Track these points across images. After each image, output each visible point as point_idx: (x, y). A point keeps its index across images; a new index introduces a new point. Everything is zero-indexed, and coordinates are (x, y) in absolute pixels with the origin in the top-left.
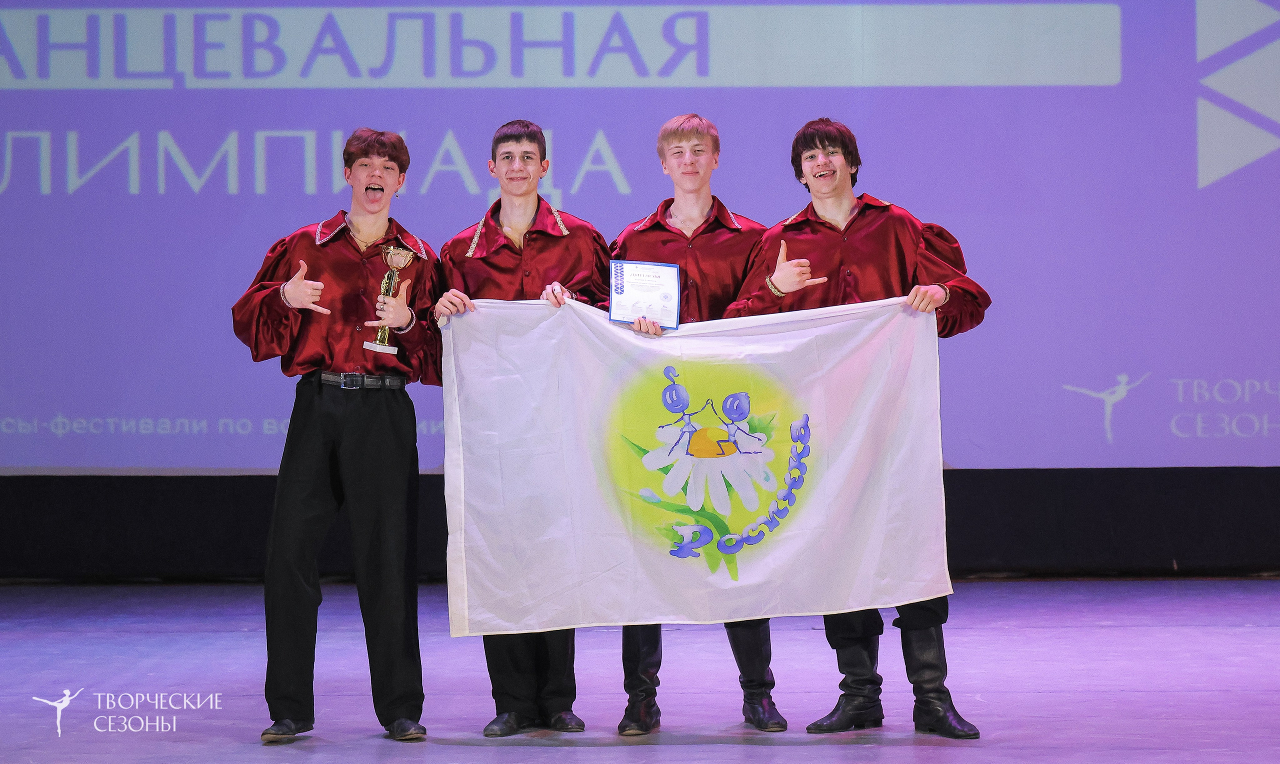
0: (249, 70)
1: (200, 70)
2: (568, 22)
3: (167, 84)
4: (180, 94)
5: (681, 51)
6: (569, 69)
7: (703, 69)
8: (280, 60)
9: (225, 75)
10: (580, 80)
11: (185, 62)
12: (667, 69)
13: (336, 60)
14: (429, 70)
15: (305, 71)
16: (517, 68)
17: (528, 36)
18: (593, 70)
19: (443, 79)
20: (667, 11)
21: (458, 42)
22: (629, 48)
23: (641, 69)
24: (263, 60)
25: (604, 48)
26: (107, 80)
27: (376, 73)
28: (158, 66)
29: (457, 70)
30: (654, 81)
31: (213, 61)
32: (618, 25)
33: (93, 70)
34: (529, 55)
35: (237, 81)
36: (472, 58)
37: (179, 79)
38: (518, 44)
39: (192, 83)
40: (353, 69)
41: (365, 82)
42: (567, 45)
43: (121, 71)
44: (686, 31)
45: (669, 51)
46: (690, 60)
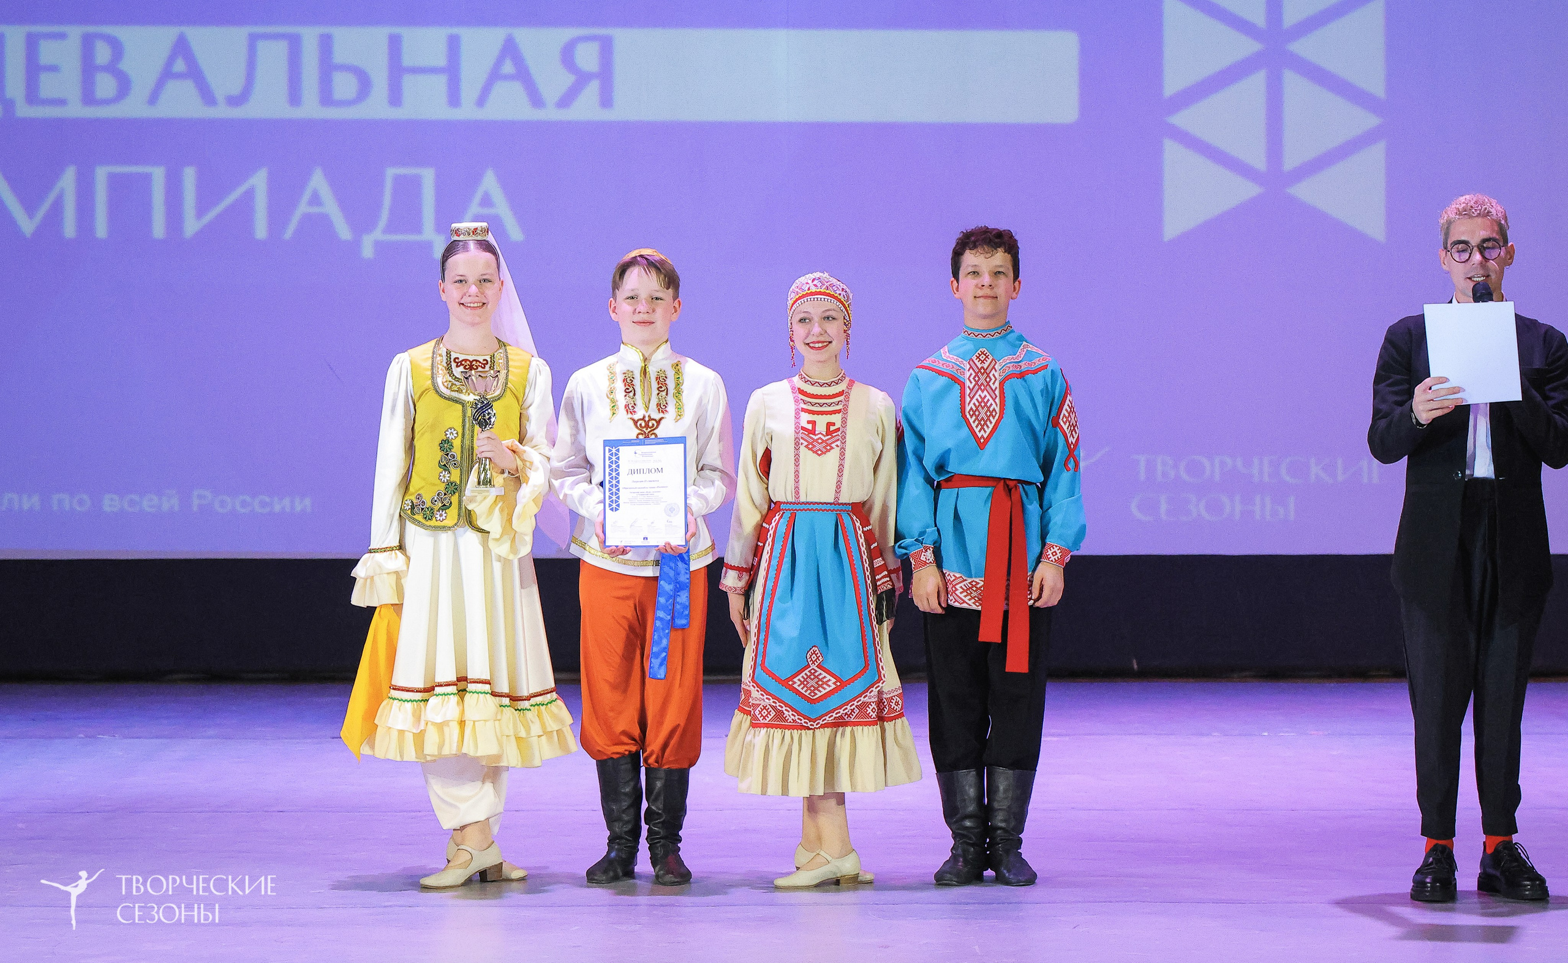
0: (89, 98)
1: (32, 97)
2: (454, 45)
4: (10, 123)
5: (582, 79)
6: (454, 99)
7: (606, 100)
8: (124, 86)
9: (62, 102)
10: (467, 111)
11: (15, 87)
12: (566, 101)
13: (188, 86)
14: (295, 98)
15: (153, 99)
16: (395, 97)
17: (407, 61)
18: (481, 101)
19: (311, 108)
20: (565, 34)
21: (327, 67)
22: (523, 75)
23: (537, 101)
24: (105, 85)
25: (495, 76)
27: (234, 101)
29: (326, 98)
30: (550, 114)
31: (49, 86)
32: (510, 49)
34: (408, 81)
35: (76, 110)
36: (344, 86)
37: (8, 106)
38: (397, 70)
39: (24, 111)
40: (207, 96)
41: (222, 112)
42: (452, 71)
44: (587, 57)
45: (569, 79)
46: (592, 91)
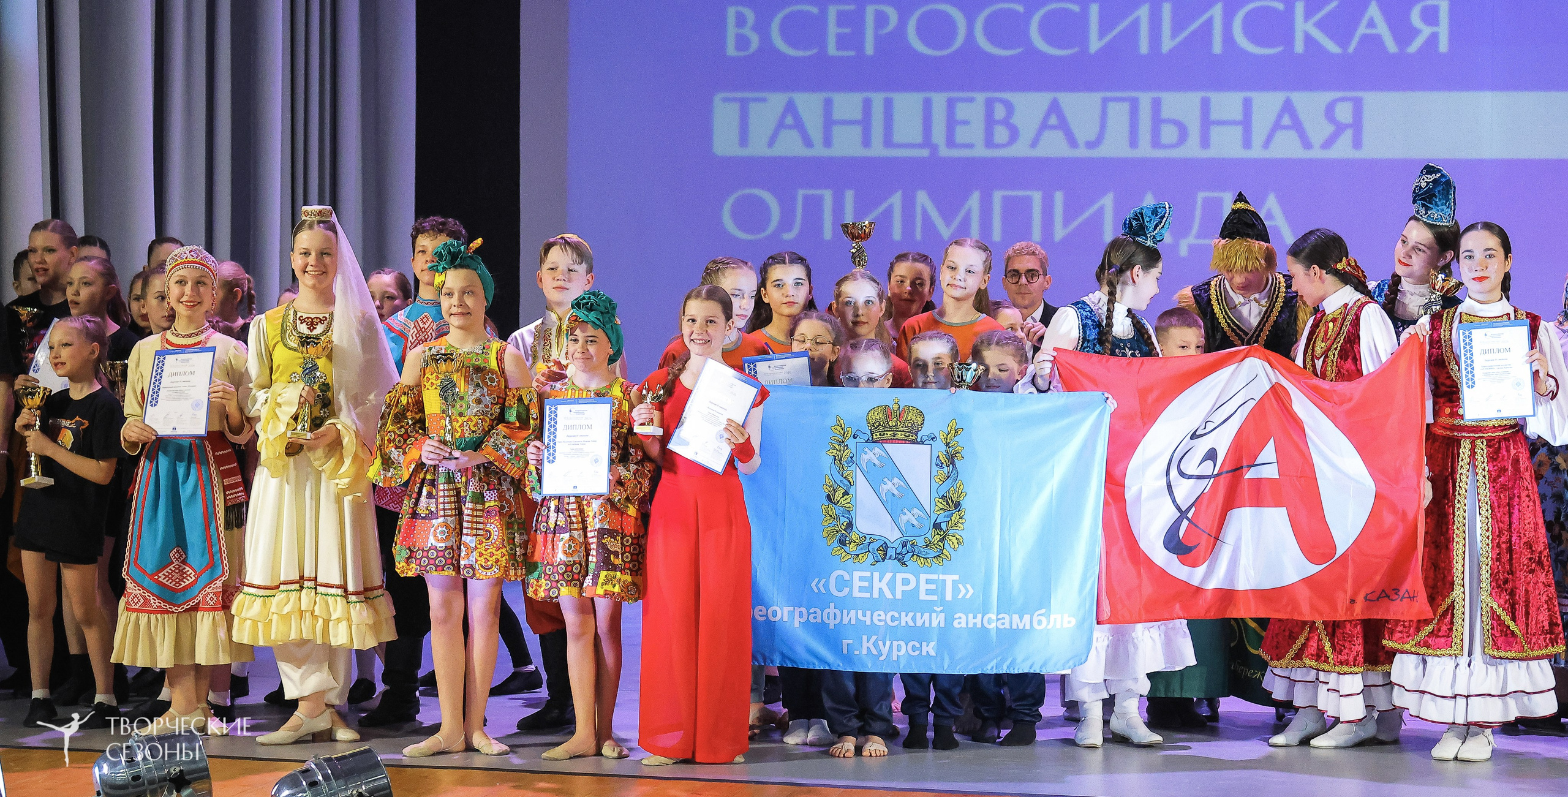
0: (989, 143)
1: (951, 142)
2: (1247, 104)
3: (925, 153)
4: (935, 161)
5: (1340, 128)
6: (1247, 143)
7: (1357, 143)
8: (1014, 134)
9: (970, 146)
10: (1256, 152)
11: (939, 135)
12: (1328, 144)
13: (1059, 135)
14: (1134, 142)
15: (1034, 144)
16: (1205, 142)
17: (1214, 116)
18: (1267, 144)
19: (1145, 150)
20: (1328, 96)
21: (1157, 120)
22: (1297, 126)
23: (1307, 144)
24: (1001, 134)
25: (1277, 126)
26: (878, 150)
27: (1090, 145)
28: (918, 139)
29: (1156, 143)
30: (1317, 153)
31: (962, 135)
32: (1288, 107)
33: (866, 142)
34: (1214, 130)
35: (980, 151)
36: (1169, 134)
37: (934, 148)
38: (1206, 123)
39: (944, 152)
40: (1072, 142)
41: (1082, 152)
42: (1246, 123)
43: (888, 142)
44: (1344, 113)
45: (1330, 129)
46: (1347, 136)
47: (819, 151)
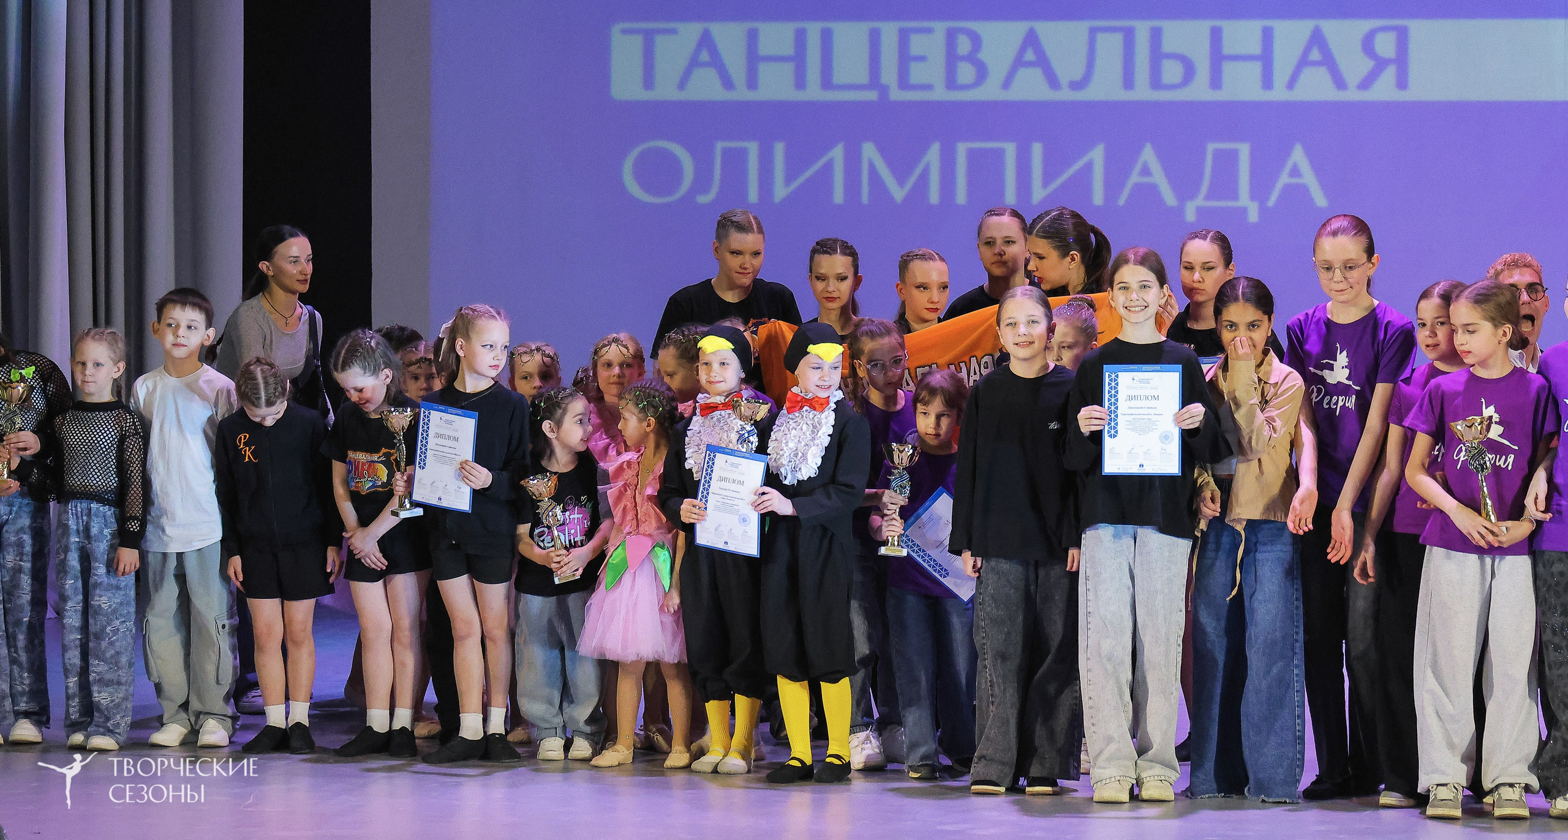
0: (951, 83)
1: (904, 83)
2: (1267, 36)
3: (872, 96)
4: (884, 105)
5: (1381, 65)
6: (1267, 82)
7: (1402, 83)
8: (982, 72)
9: (928, 87)
10: (1279, 93)
11: (889, 75)
12: (1366, 84)
13: (1036, 73)
14: (1128, 82)
15: (1007, 84)
16: (1216, 82)
17: (1227, 50)
18: (1291, 84)
19: (1143, 92)
20: (1365, 25)
21: (1157, 56)
22: (1329, 61)
23: (1340, 83)
24: (966, 73)
25: (1304, 62)
26: (814, 92)
27: (1076, 86)
28: (863, 78)
29: (1156, 83)
30: (1353, 95)
31: (917, 73)
32: (1317, 39)
33: (800, 83)
34: (1228, 67)
35: (940, 94)
36: (1172, 72)
37: (884, 90)
38: (1218, 57)
39: (897, 95)
40: (1053, 81)
41: (1065, 95)
42: (1266, 58)
43: (827, 83)
44: (1386, 45)
45: (1369, 64)
46: (1389, 75)
47: (741, 94)
